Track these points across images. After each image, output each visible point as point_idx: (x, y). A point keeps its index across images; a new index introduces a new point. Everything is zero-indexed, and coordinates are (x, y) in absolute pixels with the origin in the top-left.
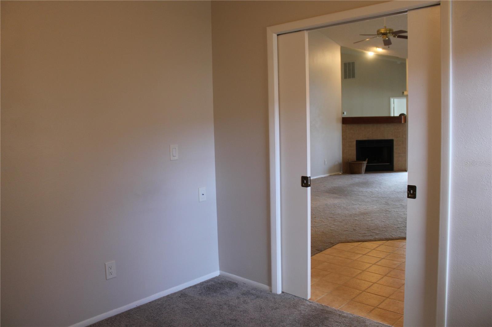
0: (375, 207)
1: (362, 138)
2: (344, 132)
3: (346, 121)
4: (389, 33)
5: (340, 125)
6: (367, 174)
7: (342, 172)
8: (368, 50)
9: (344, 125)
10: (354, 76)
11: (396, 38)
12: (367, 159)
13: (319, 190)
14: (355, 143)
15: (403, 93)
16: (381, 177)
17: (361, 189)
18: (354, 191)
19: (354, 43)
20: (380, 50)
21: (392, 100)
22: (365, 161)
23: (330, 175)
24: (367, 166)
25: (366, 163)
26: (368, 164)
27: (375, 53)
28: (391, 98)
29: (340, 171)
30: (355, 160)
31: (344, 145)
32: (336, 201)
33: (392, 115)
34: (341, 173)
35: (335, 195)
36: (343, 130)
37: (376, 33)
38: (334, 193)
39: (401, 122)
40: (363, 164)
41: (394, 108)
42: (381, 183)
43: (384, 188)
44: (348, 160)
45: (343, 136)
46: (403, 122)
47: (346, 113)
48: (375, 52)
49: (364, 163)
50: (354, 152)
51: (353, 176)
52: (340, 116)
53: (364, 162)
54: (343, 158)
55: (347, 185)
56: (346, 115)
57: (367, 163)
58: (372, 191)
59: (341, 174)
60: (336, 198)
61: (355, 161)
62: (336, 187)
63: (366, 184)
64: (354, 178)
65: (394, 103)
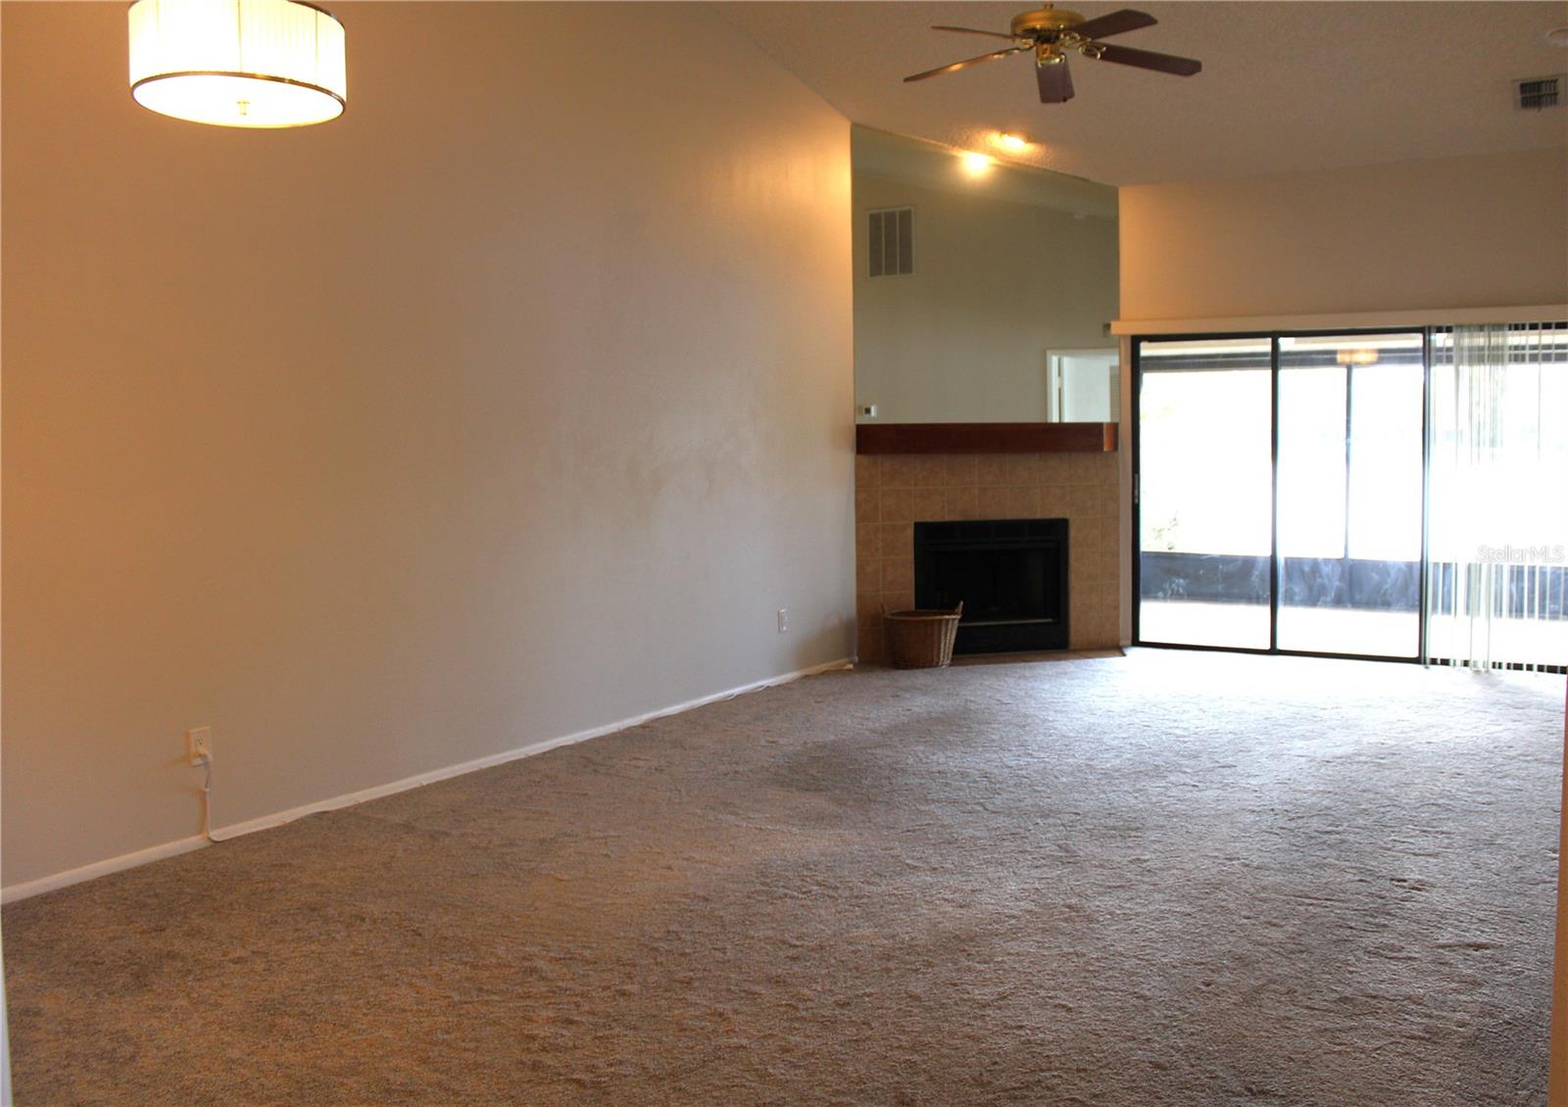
0: (1012, 886)
1: (939, 510)
2: (863, 487)
3: (871, 441)
4: (1068, 31)
5: (844, 461)
6: (960, 668)
7: (856, 659)
8: (966, 145)
9: (865, 460)
10: (906, 267)
11: (1097, 64)
12: (962, 603)
13: (740, 768)
14: (910, 533)
15: (1108, 327)
16: (1022, 682)
17: (939, 758)
18: (903, 771)
19: (907, 80)
20: (1016, 146)
21: (1055, 359)
22: (955, 614)
23: (806, 677)
24: (959, 628)
25: (956, 622)
26: (961, 625)
27: (992, 160)
28: (1048, 353)
29: (849, 655)
30: (913, 608)
31: (863, 544)
32: (818, 844)
33: (1055, 419)
34: (851, 666)
35: (818, 802)
36: (858, 479)
37: (1008, 31)
38: (813, 787)
39: (1098, 447)
40: (944, 623)
41: (1060, 390)
42: (1026, 716)
43: (1041, 748)
44: (883, 607)
45: (858, 505)
46: (1105, 449)
47: (879, 411)
48: (993, 152)
49: (948, 620)
50: (910, 574)
51: (905, 678)
52: (850, 420)
53: (947, 617)
54: (860, 598)
55: (874, 731)
56: (875, 416)
57: (960, 621)
58: (987, 768)
59: (850, 670)
60: (820, 819)
61: (907, 614)
62: (823, 746)
63: (958, 726)
64: (907, 690)
65: (1059, 375)
